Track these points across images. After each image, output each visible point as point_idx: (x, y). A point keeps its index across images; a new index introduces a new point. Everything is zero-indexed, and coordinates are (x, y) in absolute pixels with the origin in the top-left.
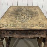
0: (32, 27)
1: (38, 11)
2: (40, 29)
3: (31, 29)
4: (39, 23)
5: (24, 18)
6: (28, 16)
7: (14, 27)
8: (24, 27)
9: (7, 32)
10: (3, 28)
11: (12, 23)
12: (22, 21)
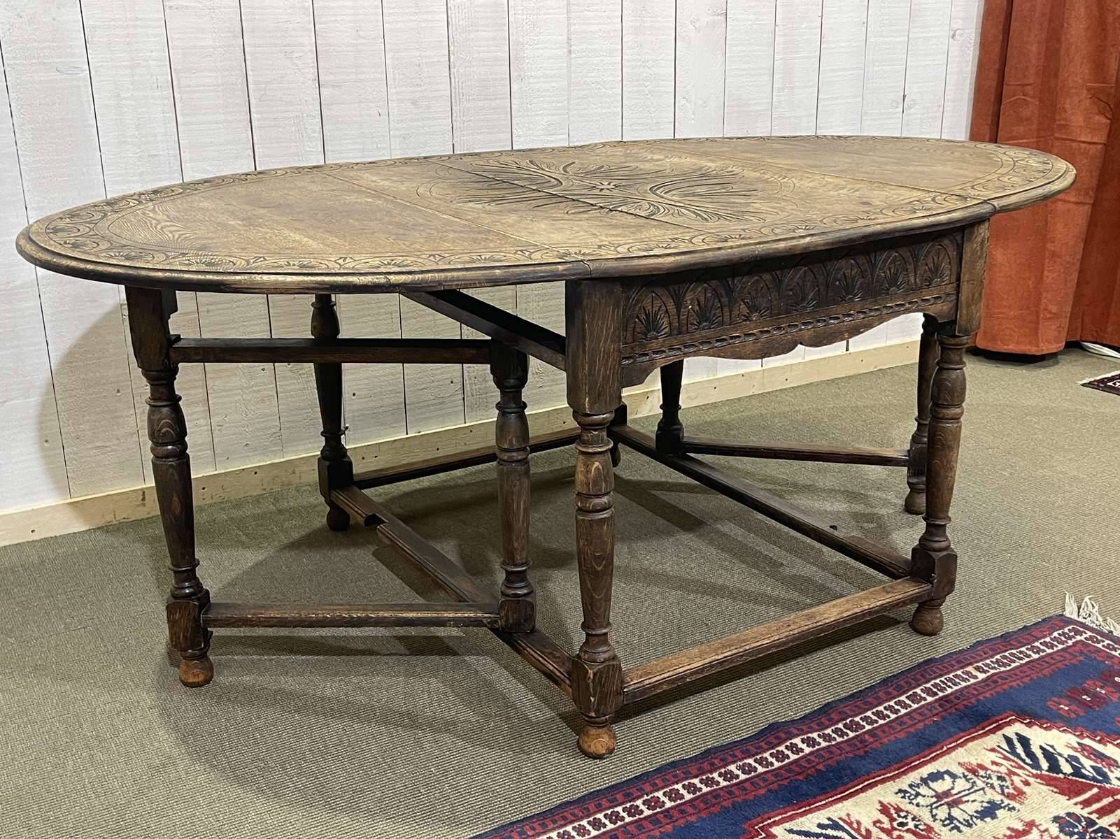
3: (866, 231)
9: (679, 303)
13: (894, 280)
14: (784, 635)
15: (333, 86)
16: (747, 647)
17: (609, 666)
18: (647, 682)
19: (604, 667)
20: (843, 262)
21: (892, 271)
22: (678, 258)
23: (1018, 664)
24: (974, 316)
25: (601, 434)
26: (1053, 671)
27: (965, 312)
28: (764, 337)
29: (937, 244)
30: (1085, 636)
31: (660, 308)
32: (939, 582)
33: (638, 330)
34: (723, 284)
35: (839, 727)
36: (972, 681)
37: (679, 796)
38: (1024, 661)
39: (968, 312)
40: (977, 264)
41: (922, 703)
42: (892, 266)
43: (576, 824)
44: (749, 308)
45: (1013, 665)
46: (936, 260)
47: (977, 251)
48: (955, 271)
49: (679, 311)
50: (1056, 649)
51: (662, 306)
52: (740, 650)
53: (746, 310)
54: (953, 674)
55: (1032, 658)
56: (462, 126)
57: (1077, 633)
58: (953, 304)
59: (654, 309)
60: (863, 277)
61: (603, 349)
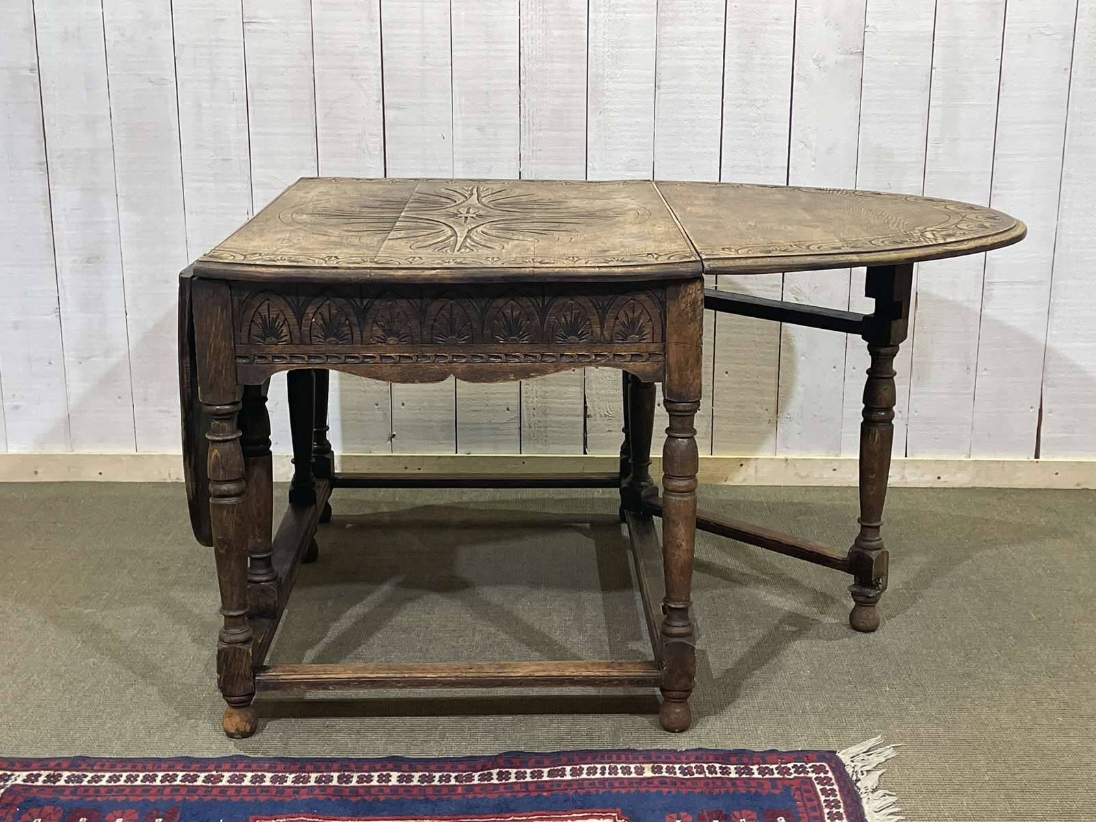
0: (529, 265)
1: (632, 207)
2: (595, 270)
4: (604, 251)
5: (468, 236)
7: (369, 265)
8: (459, 263)
9: (300, 316)
10: (272, 270)
11: (344, 252)
12: (446, 247)
13: (572, 329)
15: (398, 108)
16: (407, 675)
17: (234, 648)
18: (283, 677)
19: (231, 648)
20: (501, 302)
21: (569, 318)
23: (702, 776)
24: (690, 382)
25: (221, 424)
26: (728, 792)
27: (675, 376)
28: (405, 362)
29: (629, 298)
30: (820, 775)
31: (278, 316)
32: (670, 671)
33: (254, 333)
34: (351, 304)
35: (454, 775)
36: (634, 775)
37: (240, 780)
38: (714, 775)
39: (681, 376)
40: (689, 326)
41: (556, 779)
42: (568, 313)
43: (137, 773)
44: (384, 331)
45: (696, 775)
46: (630, 315)
47: (687, 314)
48: (658, 330)
49: (300, 324)
50: (767, 776)
51: (281, 315)
52: (398, 675)
53: (380, 333)
54: (625, 765)
55: (726, 776)
56: (531, 154)
57: (817, 770)
58: (659, 366)
59: (271, 316)
60: (529, 320)
61: (213, 345)
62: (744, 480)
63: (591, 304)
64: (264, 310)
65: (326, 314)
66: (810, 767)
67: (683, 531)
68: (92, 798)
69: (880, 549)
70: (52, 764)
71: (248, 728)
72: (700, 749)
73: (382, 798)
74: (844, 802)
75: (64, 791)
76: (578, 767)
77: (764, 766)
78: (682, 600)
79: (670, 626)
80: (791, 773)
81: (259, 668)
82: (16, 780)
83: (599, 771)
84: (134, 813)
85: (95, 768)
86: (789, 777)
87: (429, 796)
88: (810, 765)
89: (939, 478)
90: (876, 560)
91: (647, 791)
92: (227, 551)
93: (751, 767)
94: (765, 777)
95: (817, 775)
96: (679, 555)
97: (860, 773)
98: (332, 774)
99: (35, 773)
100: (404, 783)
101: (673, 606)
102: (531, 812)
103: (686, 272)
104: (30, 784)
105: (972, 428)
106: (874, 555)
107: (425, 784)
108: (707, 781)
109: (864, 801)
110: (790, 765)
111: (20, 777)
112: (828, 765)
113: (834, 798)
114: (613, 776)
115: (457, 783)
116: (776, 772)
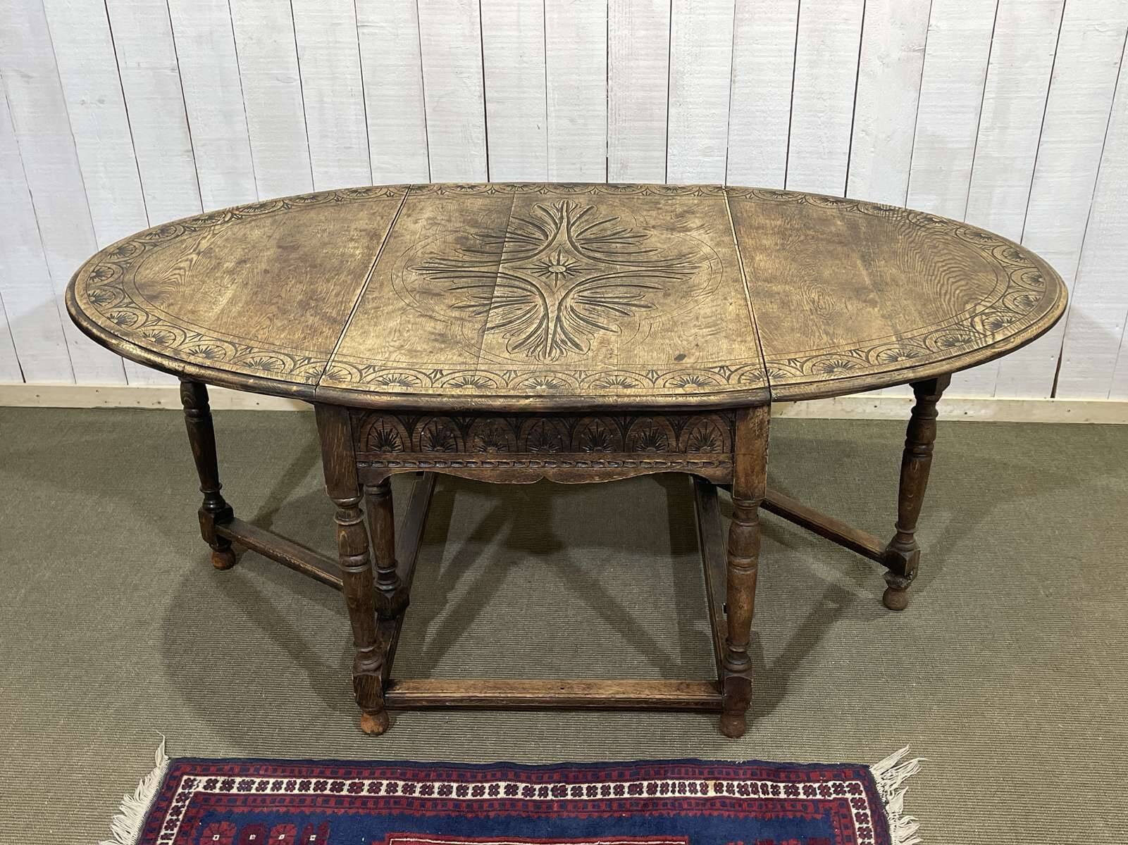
0: (612, 390)
1: (706, 250)
2: (672, 400)
3: (600, 401)
4: (680, 358)
5: (558, 318)
6: (592, 301)
7: (470, 390)
8: (550, 385)
9: (410, 430)
10: (385, 398)
11: (449, 359)
12: (538, 344)
13: (651, 441)
14: (549, 695)
15: (498, 102)
16: (509, 695)
17: (367, 675)
18: (408, 695)
19: (364, 675)
20: (587, 422)
21: (648, 434)
22: (394, 398)
23: (756, 796)
24: (755, 485)
25: (347, 512)
26: (777, 817)
27: (743, 480)
28: (503, 467)
29: (702, 418)
30: (855, 796)
31: (391, 431)
32: (730, 697)
33: (371, 444)
34: (454, 421)
35: (550, 786)
36: (699, 795)
37: (378, 790)
38: (767, 796)
39: (747, 480)
40: (756, 441)
41: (635, 796)
42: (648, 429)
43: (294, 779)
44: (484, 442)
45: (752, 796)
46: (703, 431)
47: (755, 431)
48: (728, 443)
49: (410, 435)
50: (811, 797)
51: (394, 430)
52: (502, 695)
53: (482, 444)
54: (692, 781)
55: (776, 797)
56: (617, 142)
57: (854, 789)
58: (728, 471)
59: (385, 431)
60: (612, 434)
61: (336, 453)
62: (797, 414)
63: (668, 423)
64: (379, 426)
65: (433, 429)
66: (847, 786)
67: (745, 597)
68: (260, 809)
69: (913, 550)
70: (227, 768)
71: (381, 729)
72: (755, 762)
73: (492, 814)
74: (875, 831)
75: (236, 801)
76: (653, 782)
77: (808, 784)
78: (742, 645)
79: (731, 663)
80: (831, 793)
81: (389, 684)
82: (198, 787)
83: (670, 789)
84: (293, 828)
85: (261, 772)
86: (829, 798)
87: (530, 813)
88: (847, 783)
89: (966, 413)
90: (909, 560)
91: (710, 815)
92: (357, 606)
93: (798, 785)
94: (809, 798)
95: (853, 796)
96: (740, 614)
97: (889, 793)
98: (452, 784)
99: (213, 778)
100: (511, 796)
101: (735, 650)
102: (614, 836)
103: (754, 401)
104: (209, 791)
105: (998, 373)
106: (907, 556)
107: (528, 798)
108: (760, 802)
109: (892, 827)
110: (830, 784)
111: (201, 783)
112: (863, 784)
113: (866, 825)
114: (682, 795)
115: (554, 798)
116: (818, 792)
